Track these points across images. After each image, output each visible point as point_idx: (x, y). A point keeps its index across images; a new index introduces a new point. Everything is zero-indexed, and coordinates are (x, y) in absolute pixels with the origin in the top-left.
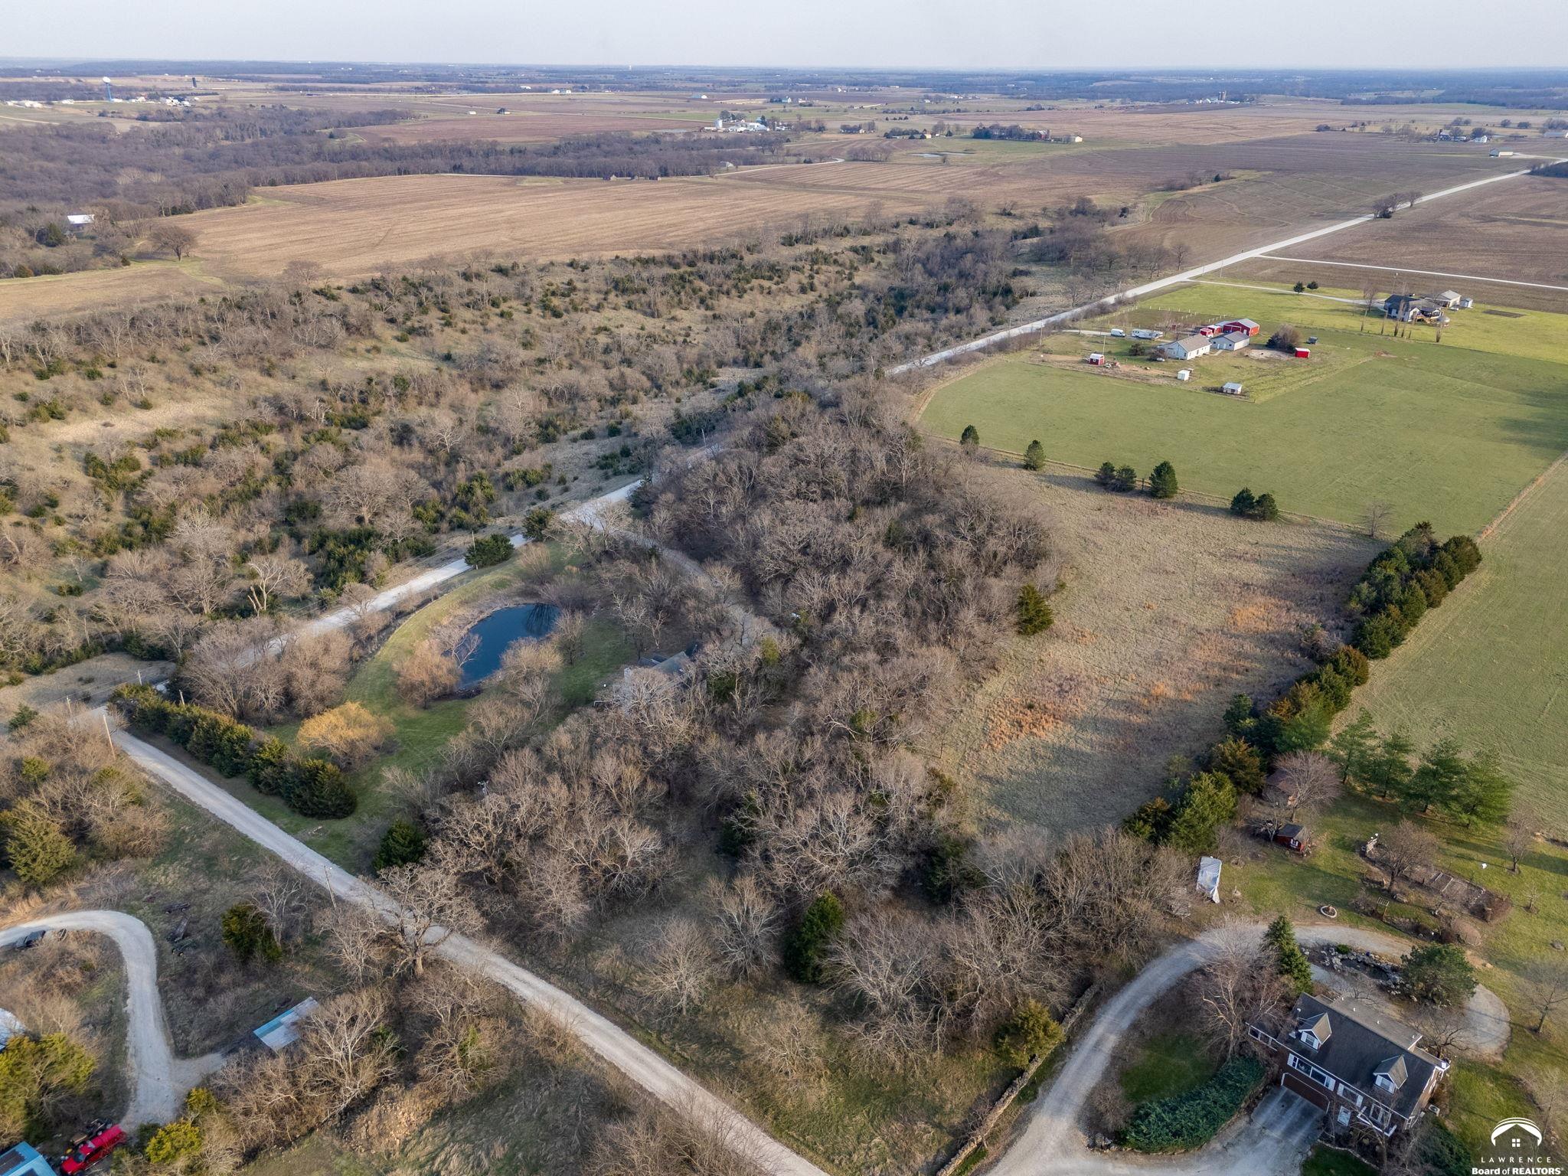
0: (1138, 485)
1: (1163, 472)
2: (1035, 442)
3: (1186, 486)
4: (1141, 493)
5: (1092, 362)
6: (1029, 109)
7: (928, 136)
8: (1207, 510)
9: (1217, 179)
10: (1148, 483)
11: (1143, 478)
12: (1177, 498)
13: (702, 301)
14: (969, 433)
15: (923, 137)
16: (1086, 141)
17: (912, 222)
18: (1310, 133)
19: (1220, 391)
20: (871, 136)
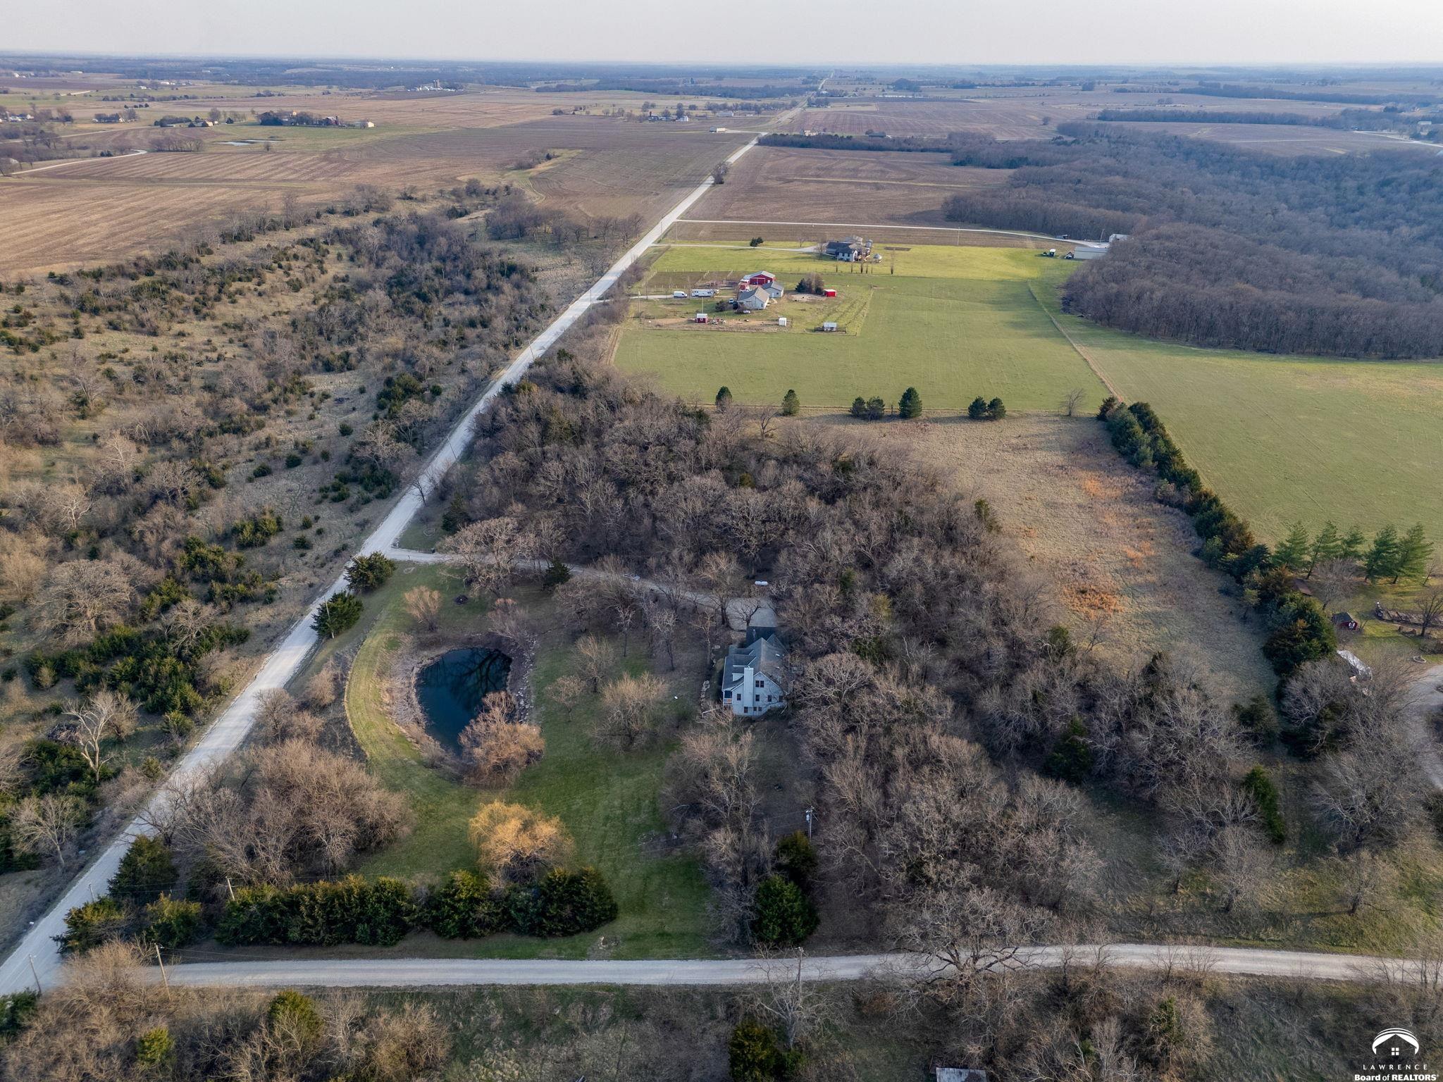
0: (887, 410)
1: (909, 397)
2: (791, 391)
3: (928, 404)
4: (892, 417)
5: (699, 321)
6: (259, 95)
7: (210, 124)
8: (950, 420)
9: (549, 158)
10: (897, 408)
11: (892, 403)
12: (923, 415)
13: (197, 311)
14: (723, 393)
15: (205, 125)
16: (377, 126)
17: (332, 212)
18: (546, 116)
19: (822, 330)
20: (132, 125)
